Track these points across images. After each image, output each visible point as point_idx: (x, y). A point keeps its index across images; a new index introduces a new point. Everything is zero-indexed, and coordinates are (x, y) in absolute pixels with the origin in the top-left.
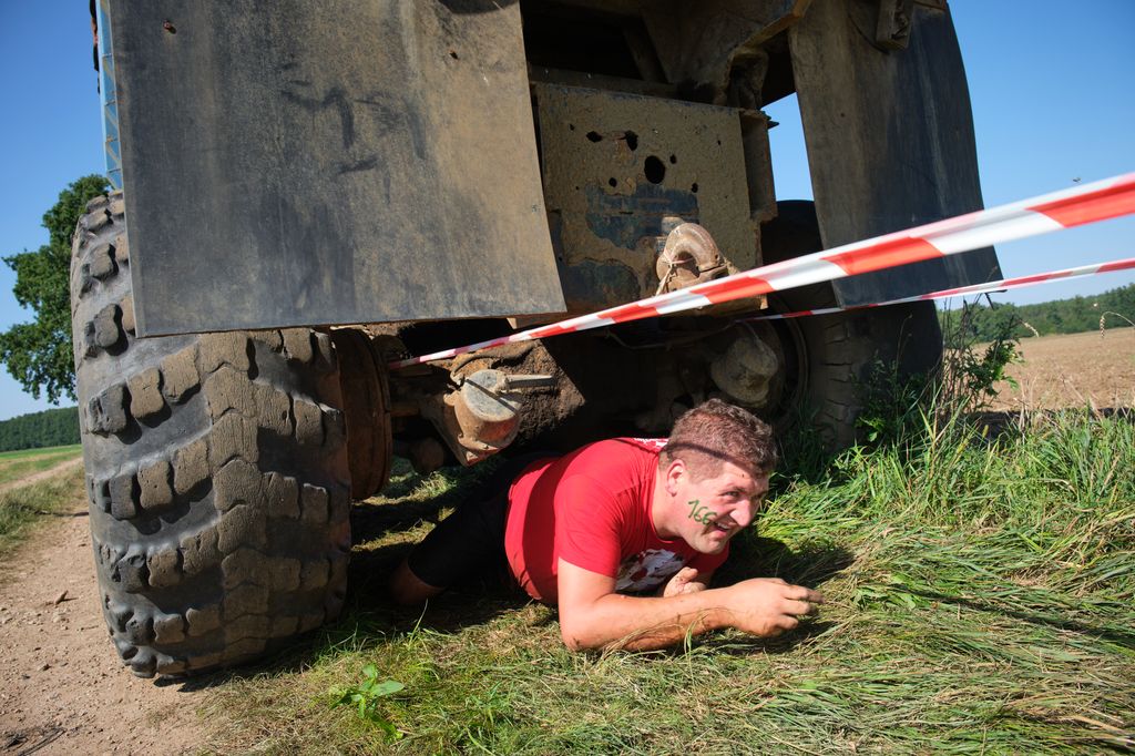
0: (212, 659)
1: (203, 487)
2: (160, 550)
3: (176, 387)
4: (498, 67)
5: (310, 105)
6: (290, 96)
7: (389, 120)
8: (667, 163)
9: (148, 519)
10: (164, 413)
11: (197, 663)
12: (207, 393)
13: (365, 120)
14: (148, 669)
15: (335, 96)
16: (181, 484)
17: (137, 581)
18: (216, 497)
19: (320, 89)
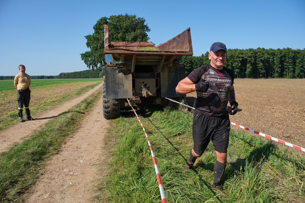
0: (110, 118)
1: (109, 107)
2: (107, 110)
3: (108, 100)
4: (130, 80)
5: (116, 84)
6: (115, 84)
7: (122, 85)
8: (147, 84)
9: (106, 108)
10: (107, 102)
11: (109, 118)
12: (110, 101)
13: (120, 85)
14: (106, 118)
15: (118, 84)
16: (108, 106)
17: (105, 112)
18: (110, 107)
19: (117, 83)
